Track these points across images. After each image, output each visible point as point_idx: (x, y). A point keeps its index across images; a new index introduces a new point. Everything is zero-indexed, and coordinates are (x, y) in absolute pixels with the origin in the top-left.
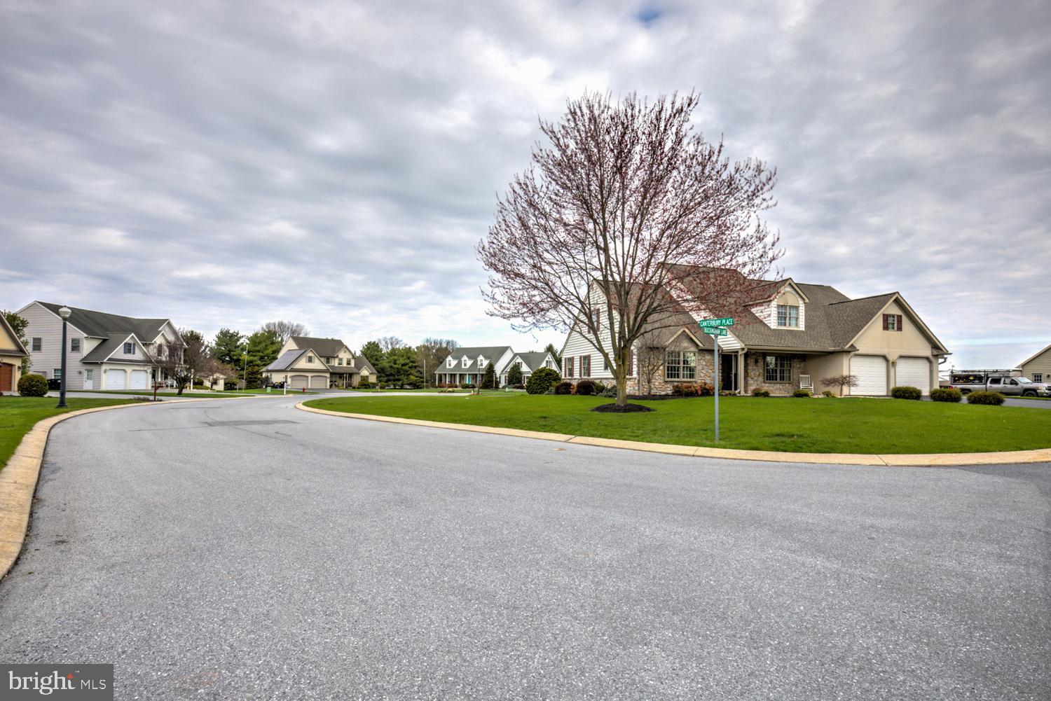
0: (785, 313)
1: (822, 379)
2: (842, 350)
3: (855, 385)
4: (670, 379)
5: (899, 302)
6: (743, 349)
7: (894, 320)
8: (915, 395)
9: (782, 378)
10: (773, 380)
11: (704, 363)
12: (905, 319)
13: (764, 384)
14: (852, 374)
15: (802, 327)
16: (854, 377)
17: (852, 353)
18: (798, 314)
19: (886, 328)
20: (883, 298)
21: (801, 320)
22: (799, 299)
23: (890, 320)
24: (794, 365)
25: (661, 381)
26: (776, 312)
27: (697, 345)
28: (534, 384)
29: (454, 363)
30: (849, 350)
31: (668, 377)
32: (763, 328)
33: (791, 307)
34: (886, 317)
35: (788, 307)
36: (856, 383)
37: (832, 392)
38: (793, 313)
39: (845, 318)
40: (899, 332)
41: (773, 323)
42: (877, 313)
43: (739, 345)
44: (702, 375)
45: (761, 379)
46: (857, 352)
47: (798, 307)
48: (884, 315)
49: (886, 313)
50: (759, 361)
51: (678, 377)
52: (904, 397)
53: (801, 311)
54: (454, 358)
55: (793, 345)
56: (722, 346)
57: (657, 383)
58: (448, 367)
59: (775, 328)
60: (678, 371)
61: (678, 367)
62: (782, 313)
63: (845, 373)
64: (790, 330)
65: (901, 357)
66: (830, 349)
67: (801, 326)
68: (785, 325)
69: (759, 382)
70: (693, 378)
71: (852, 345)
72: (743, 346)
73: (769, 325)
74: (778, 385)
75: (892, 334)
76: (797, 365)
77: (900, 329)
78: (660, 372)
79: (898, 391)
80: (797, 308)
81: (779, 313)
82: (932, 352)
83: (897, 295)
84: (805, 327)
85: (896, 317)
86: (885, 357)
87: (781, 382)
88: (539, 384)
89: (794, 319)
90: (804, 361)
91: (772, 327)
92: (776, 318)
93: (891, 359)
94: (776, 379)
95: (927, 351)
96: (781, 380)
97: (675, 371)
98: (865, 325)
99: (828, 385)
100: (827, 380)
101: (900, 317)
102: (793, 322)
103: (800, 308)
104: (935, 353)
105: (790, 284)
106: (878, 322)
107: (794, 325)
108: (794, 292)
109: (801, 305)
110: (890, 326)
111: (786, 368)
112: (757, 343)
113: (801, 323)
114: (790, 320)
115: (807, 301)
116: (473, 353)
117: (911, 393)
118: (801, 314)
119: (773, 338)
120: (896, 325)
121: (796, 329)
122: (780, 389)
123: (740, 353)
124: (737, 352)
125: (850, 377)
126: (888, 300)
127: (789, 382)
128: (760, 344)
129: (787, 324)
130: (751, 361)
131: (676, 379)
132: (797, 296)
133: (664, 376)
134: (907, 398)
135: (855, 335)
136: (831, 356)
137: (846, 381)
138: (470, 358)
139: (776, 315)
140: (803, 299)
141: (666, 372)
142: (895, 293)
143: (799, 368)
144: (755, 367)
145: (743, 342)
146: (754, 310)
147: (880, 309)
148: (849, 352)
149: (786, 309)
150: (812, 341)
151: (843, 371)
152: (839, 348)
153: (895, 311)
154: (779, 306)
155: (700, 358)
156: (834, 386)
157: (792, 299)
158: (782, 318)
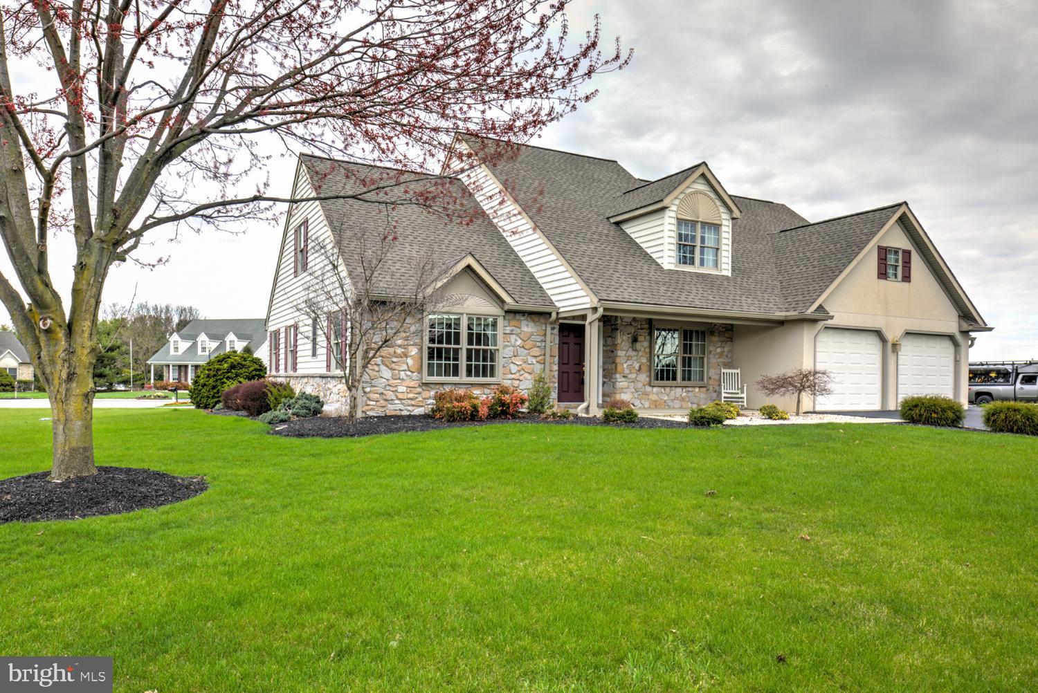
0: (693, 238)
1: (760, 378)
2: (802, 317)
3: (824, 391)
4: (435, 379)
5: (907, 224)
6: (595, 309)
7: (897, 261)
8: (950, 415)
9: (687, 376)
10: (668, 379)
11: (519, 342)
12: (916, 260)
13: (648, 389)
14: (820, 367)
15: (726, 270)
16: (824, 373)
17: (821, 324)
18: (718, 241)
19: (883, 274)
20: (877, 214)
21: (724, 254)
22: (722, 209)
23: (891, 259)
24: (711, 348)
25: (412, 384)
26: (673, 234)
27: (503, 301)
28: (204, 385)
29: (184, 345)
30: (817, 316)
31: (431, 374)
32: (646, 267)
33: (704, 224)
34: (883, 252)
35: (699, 225)
36: (829, 386)
37: (780, 408)
38: (710, 237)
39: (808, 254)
40: (906, 284)
41: (668, 258)
42: (868, 241)
43: (587, 299)
44: (514, 368)
45: (643, 377)
46: (830, 322)
47: (721, 225)
48: (880, 248)
49: (884, 245)
50: (641, 338)
51: (456, 373)
52: (928, 422)
53: (724, 235)
54: (184, 338)
55: (704, 305)
56: (558, 304)
57: (402, 389)
58: (172, 352)
59: (672, 267)
60: (456, 359)
61: (456, 351)
62: (686, 236)
63: (807, 365)
64: (703, 275)
65: (908, 334)
66: (778, 314)
67: (724, 266)
68: (692, 263)
69: (640, 385)
70: (492, 375)
71: (821, 307)
72: (595, 303)
73: (659, 261)
74: (679, 390)
75: (893, 286)
76: (716, 349)
77: (907, 278)
78: (410, 361)
79: (916, 406)
80: (717, 227)
81: (680, 235)
82: (960, 326)
83: (903, 209)
84: (733, 270)
85: (900, 253)
86: (878, 333)
87: (686, 383)
88: (214, 387)
89: (711, 251)
90: (731, 339)
91: (666, 266)
92: (674, 247)
93: (890, 337)
94: (674, 379)
95: (950, 323)
96: (684, 379)
97: (448, 358)
98: (845, 266)
99: (772, 391)
100: (771, 381)
101: (907, 254)
102: (709, 257)
103: (724, 229)
104: (965, 327)
105: (703, 175)
106: (868, 261)
107: (711, 263)
108: (712, 195)
109: (724, 223)
110: (890, 271)
111: (694, 355)
112: (626, 296)
113: (724, 260)
114: (702, 253)
115: (737, 213)
116: (217, 329)
117: (944, 410)
118: (724, 241)
119: (663, 289)
120: (900, 270)
121: (714, 272)
122: (683, 399)
123: (590, 318)
124: (584, 317)
125: (816, 373)
126: (888, 218)
127: (701, 383)
128: (633, 298)
129: (697, 261)
130: (622, 340)
131: (452, 379)
132: (718, 203)
133: (420, 371)
134: (935, 423)
135: (827, 287)
136: (781, 329)
137: (806, 382)
138: (212, 337)
139: (674, 241)
140: (730, 210)
141: (426, 362)
142: (900, 205)
143: (721, 355)
144: (631, 353)
145: (596, 293)
146: (633, 230)
147: (874, 234)
148: (814, 321)
149: (694, 229)
150: (744, 298)
151: (802, 363)
152: (796, 313)
153: (899, 241)
154: (680, 222)
155: (508, 330)
156: (784, 395)
157: (707, 209)
158: (686, 251)
